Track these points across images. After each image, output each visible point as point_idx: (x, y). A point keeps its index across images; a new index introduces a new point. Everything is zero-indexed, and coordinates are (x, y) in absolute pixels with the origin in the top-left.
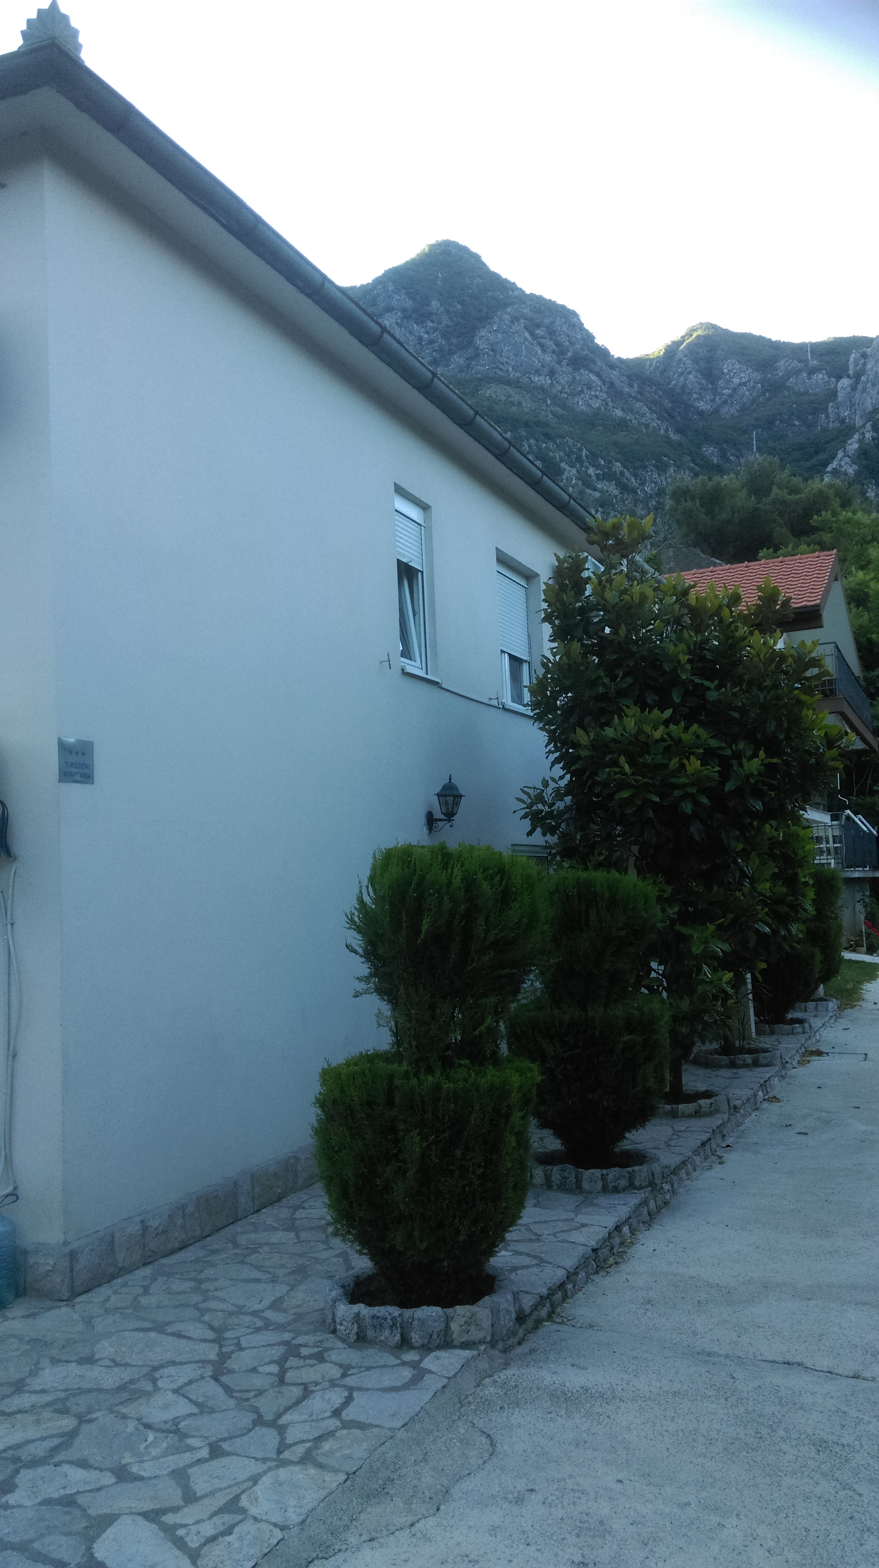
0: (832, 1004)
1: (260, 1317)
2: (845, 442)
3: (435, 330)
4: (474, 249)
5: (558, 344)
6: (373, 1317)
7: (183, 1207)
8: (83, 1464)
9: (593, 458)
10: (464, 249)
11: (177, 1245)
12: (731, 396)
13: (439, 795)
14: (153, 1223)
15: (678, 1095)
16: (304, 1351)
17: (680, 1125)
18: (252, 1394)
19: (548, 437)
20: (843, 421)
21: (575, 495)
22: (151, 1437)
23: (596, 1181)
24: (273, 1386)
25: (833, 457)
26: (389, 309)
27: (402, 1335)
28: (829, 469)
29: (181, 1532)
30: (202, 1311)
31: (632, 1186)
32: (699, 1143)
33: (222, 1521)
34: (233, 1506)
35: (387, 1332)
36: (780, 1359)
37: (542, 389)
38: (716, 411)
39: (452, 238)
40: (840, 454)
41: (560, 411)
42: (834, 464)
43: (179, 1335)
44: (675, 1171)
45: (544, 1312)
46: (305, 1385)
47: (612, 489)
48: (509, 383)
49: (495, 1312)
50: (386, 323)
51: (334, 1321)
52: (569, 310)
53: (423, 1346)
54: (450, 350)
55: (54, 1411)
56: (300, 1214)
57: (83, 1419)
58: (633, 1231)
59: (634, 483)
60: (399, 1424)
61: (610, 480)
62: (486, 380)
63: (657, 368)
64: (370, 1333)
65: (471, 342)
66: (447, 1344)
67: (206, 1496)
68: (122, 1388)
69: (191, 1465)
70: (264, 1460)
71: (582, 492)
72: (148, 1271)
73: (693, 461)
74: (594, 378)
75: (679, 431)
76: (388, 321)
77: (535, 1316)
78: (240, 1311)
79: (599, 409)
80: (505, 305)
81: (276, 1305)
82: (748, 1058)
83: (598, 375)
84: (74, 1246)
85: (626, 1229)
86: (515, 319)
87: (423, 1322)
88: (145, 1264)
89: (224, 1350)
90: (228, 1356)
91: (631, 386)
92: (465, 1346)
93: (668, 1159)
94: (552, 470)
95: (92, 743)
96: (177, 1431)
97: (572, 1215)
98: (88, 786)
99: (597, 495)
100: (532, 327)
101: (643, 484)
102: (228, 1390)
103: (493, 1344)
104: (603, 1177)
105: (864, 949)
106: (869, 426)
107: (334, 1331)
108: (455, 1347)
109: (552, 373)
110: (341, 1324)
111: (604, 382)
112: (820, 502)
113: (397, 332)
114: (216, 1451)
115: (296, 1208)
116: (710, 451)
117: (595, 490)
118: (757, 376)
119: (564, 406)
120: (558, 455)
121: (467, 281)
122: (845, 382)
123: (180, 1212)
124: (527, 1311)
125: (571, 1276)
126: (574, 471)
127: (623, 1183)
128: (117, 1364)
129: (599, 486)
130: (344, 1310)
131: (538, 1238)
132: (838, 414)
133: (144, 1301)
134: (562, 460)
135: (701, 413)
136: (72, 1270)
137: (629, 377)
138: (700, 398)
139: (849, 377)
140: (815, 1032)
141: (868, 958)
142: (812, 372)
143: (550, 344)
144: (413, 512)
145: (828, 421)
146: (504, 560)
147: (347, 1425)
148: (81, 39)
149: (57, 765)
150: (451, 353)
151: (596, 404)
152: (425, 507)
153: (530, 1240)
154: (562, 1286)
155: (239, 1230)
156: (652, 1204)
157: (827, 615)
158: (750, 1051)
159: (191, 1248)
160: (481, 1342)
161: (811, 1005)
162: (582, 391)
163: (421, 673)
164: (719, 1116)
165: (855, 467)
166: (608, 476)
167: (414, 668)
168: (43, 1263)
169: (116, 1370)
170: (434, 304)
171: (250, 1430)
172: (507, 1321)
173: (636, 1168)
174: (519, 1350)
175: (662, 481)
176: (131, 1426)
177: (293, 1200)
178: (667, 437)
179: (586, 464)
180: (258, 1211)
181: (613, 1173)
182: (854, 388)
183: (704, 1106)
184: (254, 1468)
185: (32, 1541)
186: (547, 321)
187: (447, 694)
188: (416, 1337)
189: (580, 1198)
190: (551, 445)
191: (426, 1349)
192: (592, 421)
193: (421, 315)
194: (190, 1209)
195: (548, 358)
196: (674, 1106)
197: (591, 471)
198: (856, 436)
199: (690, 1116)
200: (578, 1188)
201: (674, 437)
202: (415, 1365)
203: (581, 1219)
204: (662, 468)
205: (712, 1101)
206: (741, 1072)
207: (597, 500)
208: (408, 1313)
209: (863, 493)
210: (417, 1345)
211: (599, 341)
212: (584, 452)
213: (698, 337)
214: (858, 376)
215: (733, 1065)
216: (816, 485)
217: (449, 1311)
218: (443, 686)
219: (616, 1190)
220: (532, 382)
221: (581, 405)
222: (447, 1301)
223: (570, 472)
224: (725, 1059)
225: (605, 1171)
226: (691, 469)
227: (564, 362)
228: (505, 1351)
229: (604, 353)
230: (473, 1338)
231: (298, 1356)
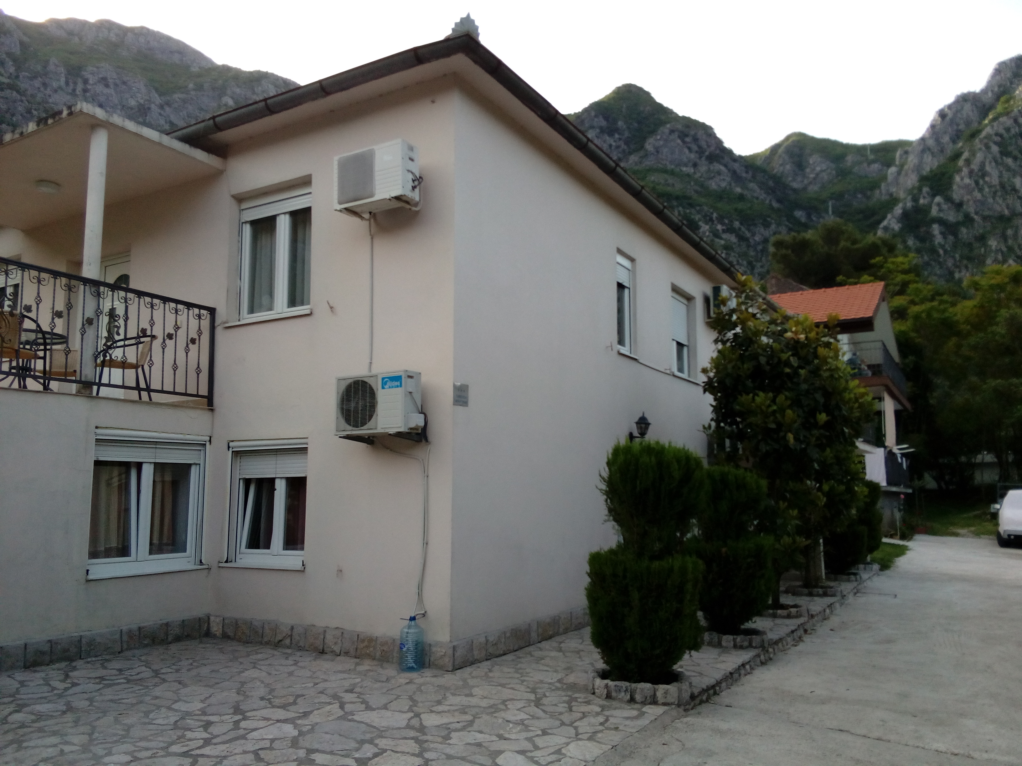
0: (876, 567)
1: (554, 686)
2: (892, 208)
3: (620, 139)
4: (646, 89)
5: (700, 147)
6: (615, 686)
7: (505, 633)
8: (481, 732)
9: (721, 219)
10: (641, 89)
11: (502, 652)
12: (815, 179)
13: (637, 423)
14: (491, 639)
15: (777, 605)
16: (579, 700)
17: (778, 621)
18: (557, 714)
19: (691, 205)
20: (891, 195)
21: (708, 242)
22: (511, 725)
23: (730, 642)
24: (566, 712)
25: (884, 218)
26: (592, 127)
27: (631, 696)
28: (882, 225)
29: (535, 759)
30: (523, 681)
31: (750, 646)
32: (790, 630)
33: (554, 757)
34: (558, 752)
35: (623, 694)
36: (837, 728)
37: (688, 175)
38: (805, 189)
39: (633, 83)
40: (889, 216)
41: (699, 189)
42: (885, 223)
43: (513, 689)
44: (776, 643)
45: (704, 698)
46: (583, 713)
47: (733, 239)
48: (665, 171)
49: (680, 690)
50: (590, 136)
51: (594, 689)
52: (707, 126)
53: (642, 702)
54: (629, 152)
55: (460, 713)
56: (562, 645)
57: (475, 717)
58: (752, 669)
59: (748, 234)
60: (635, 731)
61: (731, 233)
62: (650, 170)
63: (765, 160)
64: (614, 694)
65: (642, 147)
66: (654, 702)
67: (542, 748)
68: (491, 707)
69: (534, 737)
70: (570, 738)
71: (712, 241)
72: (488, 663)
73: (788, 221)
74: (722, 168)
75: (779, 201)
76: (591, 134)
77: (700, 698)
78: (542, 682)
79: (726, 188)
80: (666, 123)
81: (559, 681)
82: (821, 591)
83: (726, 166)
84: (455, 643)
85: (748, 667)
86: (672, 131)
87: (642, 690)
88: (487, 660)
89: (538, 696)
90: (540, 699)
91: (747, 172)
92: (664, 704)
93: (772, 636)
94: (694, 227)
95: (468, 386)
96: (523, 724)
97: (717, 657)
98: (466, 408)
99: (723, 242)
100: (683, 136)
101: (754, 235)
102: (544, 711)
103: (679, 705)
104: (734, 640)
105: (898, 537)
106: (909, 198)
107: (594, 693)
108: (659, 705)
109: (695, 165)
110: (598, 689)
111: (729, 170)
112: (874, 250)
113: (596, 141)
114: (545, 733)
115: (561, 643)
116: (799, 214)
117: (721, 238)
118: (833, 165)
119: (702, 186)
120: (697, 217)
121: (642, 109)
122: (893, 170)
123: (503, 635)
124: (696, 694)
125: (719, 683)
126: (707, 227)
127: (746, 644)
128: (485, 698)
129: (724, 236)
130: (599, 682)
131: (699, 665)
132: (888, 190)
133: (491, 675)
134: (700, 220)
135: (795, 190)
136: (454, 656)
137: (746, 167)
138: (794, 180)
139: (896, 166)
140: (864, 582)
141: (901, 543)
142: (870, 163)
143: (695, 148)
144: (626, 263)
145: (880, 195)
146: (676, 290)
147: (607, 729)
148: (480, 31)
149: (452, 396)
150: (630, 153)
151: (723, 185)
152: (632, 260)
153: (693, 665)
154: (713, 687)
155: (532, 649)
156: (762, 657)
157: (877, 324)
158: (822, 587)
159: (508, 655)
160: (672, 704)
161: (861, 566)
162: (714, 177)
163: (628, 353)
164: (802, 618)
165: (900, 225)
166: (730, 230)
167: (625, 350)
168: (438, 652)
169: (485, 700)
170: (620, 123)
171: (559, 727)
172: (686, 696)
173: (754, 636)
174: (692, 712)
175: (767, 233)
176: (500, 721)
177: (558, 639)
178: (771, 205)
179: (716, 222)
180: (540, 642)
181: (739, 639)
182: (899, 173)
183: (793, 612)
184: (564, 740)
185: (466, 757)
186: (692, 133)
187: (641, 365)
188: (638, 697)
189: (721, 650)
190: (693, 211)
191: (644, 703)
192: (721, 196)
193: (611, 131)
194: (508, 635)
195: (693, 156)
196: (775, 611)
197: (719, 227)
198: (901, 205)
199: (784, 617)
200: (719, 645)
201: (775, 205)
202: (639, 710)
203: (722, 658)
204: (766, 225)
205: (798, 609)
206: (816, 598)
207: (722, 246)
208: (634, 685)
209: (904, 242)
210: (639, 701)
211: (727, 144)
212: (715, 215)
213: (793, 142)
214: (902, 166)
215: (811, 594)
216: (870, 238)
217: (656, 686)
218: (641, 361)
219: (741, 648)
220: (681, 171)
221: (713, 185)
222: (655, 681)
223: (705, 228)
224: (806, 591)
225: (735, 637)
226: (787, 226)
227: (703, 158)
228: (685, 710)
229: (729, 152)
230: (668, 701)
231: (577, 701)
